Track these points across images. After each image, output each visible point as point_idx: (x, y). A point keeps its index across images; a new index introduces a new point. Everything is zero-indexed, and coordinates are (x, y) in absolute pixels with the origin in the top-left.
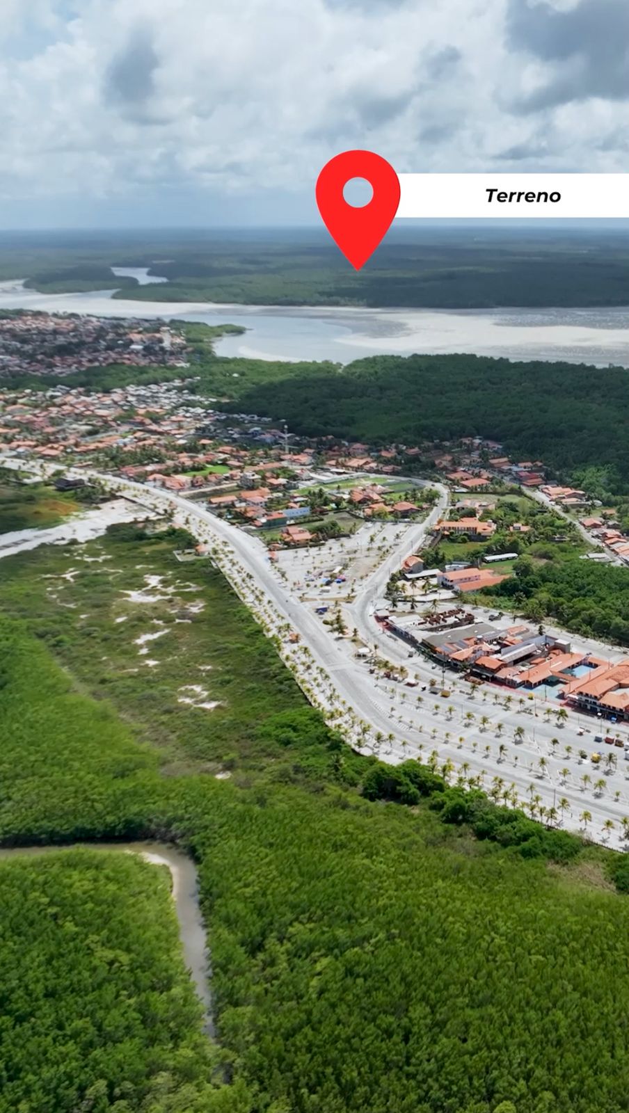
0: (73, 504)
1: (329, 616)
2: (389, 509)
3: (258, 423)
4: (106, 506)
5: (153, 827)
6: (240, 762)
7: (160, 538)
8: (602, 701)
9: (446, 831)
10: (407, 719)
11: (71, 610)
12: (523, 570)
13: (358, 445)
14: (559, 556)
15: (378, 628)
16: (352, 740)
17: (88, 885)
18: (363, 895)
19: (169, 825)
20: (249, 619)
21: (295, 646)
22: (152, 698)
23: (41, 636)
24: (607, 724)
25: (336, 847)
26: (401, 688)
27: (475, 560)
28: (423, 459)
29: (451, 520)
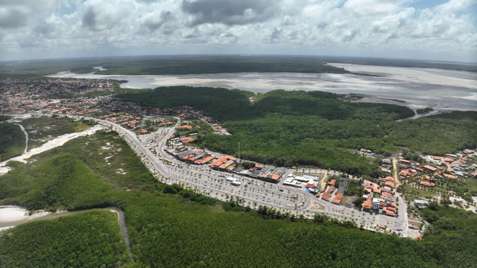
0: (86, 126)
1: (153, 150)
2: (166, 124)
3: (132, 104)
4: (95, 126)
5: (112, 203)
6: (133, 187)
7: (109, 133)
8: (219, 167)
9: (184, 200)
10: (173, 174)
11: (88, 152)
12: (199, 137)
13: (157, 109)
14: (208, 133)
15: (165, 153)
16: (160, 180)
17: (97, 218)
18: (165, 216)
19: (116, 202)
20: (133, 152)
21: (145, 158)
22: (110, 172)
23: (81, 159)
24: (221, 172)
25: (158, 205)
26: (171, 167)
27: (187, 135)
28: (173, 111)
29: (181, 126)
